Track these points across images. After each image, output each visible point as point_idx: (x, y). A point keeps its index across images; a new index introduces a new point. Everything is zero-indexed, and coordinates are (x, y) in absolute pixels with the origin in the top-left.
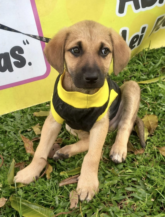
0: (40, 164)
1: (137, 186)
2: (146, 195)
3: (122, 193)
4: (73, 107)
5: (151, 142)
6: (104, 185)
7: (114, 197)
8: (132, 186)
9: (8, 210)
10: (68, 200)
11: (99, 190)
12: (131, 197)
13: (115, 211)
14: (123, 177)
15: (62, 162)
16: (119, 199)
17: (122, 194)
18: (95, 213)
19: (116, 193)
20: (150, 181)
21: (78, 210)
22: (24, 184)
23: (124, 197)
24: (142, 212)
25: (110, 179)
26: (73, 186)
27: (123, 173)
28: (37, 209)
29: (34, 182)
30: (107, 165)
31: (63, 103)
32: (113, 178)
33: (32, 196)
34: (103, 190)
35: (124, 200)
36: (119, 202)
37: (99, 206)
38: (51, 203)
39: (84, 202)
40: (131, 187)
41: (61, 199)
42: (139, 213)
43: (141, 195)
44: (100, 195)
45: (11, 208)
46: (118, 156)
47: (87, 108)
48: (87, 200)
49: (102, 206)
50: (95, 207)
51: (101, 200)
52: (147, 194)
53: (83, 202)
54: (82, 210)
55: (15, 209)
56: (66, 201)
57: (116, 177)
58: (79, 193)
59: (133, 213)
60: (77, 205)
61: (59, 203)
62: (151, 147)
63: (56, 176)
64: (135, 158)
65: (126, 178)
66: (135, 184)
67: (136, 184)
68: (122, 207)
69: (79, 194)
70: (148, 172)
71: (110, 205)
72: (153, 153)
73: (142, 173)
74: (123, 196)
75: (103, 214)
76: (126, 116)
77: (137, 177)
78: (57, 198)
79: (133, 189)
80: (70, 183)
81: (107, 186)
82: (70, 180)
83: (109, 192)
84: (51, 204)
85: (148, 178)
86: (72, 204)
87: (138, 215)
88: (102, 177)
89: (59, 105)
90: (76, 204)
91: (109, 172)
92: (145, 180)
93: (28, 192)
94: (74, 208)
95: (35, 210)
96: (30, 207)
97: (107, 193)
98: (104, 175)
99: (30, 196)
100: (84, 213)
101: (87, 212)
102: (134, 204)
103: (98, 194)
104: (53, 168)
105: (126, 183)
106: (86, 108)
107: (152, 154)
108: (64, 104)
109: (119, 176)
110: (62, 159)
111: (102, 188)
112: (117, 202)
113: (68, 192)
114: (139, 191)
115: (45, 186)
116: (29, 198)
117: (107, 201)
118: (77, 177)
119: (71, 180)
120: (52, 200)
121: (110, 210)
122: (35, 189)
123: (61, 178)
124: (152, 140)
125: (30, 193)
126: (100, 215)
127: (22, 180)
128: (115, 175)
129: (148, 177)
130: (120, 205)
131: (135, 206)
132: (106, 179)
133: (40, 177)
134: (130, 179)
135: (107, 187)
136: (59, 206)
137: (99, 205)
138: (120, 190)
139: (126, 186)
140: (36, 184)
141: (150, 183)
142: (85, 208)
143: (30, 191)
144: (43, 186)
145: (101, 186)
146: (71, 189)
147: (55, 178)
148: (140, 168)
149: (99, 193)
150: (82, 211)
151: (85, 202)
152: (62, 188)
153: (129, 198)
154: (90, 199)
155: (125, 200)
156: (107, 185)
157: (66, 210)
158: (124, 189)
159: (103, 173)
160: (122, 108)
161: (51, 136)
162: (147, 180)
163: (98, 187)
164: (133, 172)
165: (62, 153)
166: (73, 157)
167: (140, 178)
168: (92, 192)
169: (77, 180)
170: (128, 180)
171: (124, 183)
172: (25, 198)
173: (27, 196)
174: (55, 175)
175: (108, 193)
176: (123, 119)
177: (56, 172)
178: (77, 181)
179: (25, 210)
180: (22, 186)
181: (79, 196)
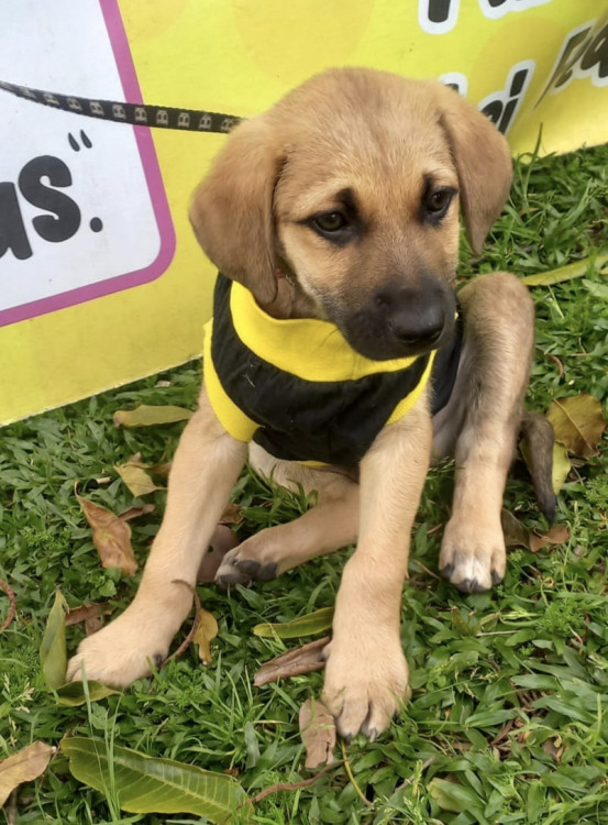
0: (168, 603)
1: (556, 672)
2: (596, 702)
3: (498, 699)
4: (300, 380)
5: (586, 501)
6: (428, 671)
7: (471, 714)
8: (537, 672)
9: (59, 791)
10: (294, 737)
11: (409, 694)
12: (538, 710)
13: (481, 768)
14: (495, 640)
15: (249, 595)
16: (492, 722)
17: (501, 703)
18: (407, 781)
19: (476, 703)
20: (602, 646)
21: (340, 772)
22: (111, 687)
23: (509, 714)
24: (588, 763)
25: (448, 647)
26: (306, 684)
27: (495, 624)
28: (177, 780)
29: (151, 678)
30: (431, 596)
31: (258, 364)
32: (458, 643)
33: (150, 733)
34: (428, 691)
35: (510, 725)
36: (491, 732)
37: (416, 755)
38: (229, 753)
39: (356, 742)
40: (534, 675)
41: (264, 735)
42: (576, 768)
43: (576, 703)
44: (416, 712)
45: (69, 783)
46: (477, 563)
47: (355, 378)
48: (368, 734)
49: (431, 751)
50: (403, 756)
51: (423, 729)
52: (599, 697)
53: (352, 743)
54: (352, 772)
55: (89, 785)
56: (285, 744)
57: (469, 641)
58: (334, 706)
59: (554, 770)
60: (334, 754)
61: (262, 751)
62: (591, 522)
63: (233, 650)
64: (535, 565)
65: (512, 642)
66: (544, 662)
67: (550, 664)
68: (507, 752)
69: (336, 712)
70: (592, 614)
71: (460, 746)
72: (601, 544)
73: (568, 617)
74: (504, 711)
75: (437, 782)
76: (487, 408)
77: (552, 637)
78: (250, 733)
79: (543, 683)
80: (296, 669)
81: (442, 674)
82: (296, 660)
83: (448, 699)
84: (231, 757)
85: (593, 636)
86: (313, 751)
87: (575, 776)
88: (414, 642)
89: (244, 372)
90: (327, 750)
91: (441, 620)
92: (585, 644)
93: (128, 714)
94: (324, 764)
95: (166, 782)
96: (146, 774)
97: (441, 702)
98: (424, 633)
99: (140, 731)
100: (365, 781)
101: (374, 780)
102: (554, 739)
103: (409, 706)
104: (218, 621)
105: (510, 662)
106: (348, 378)
107: (595, 545)
108: (264, 369)
109: (478, 637)
110: (250, 584)
111: (424, 686)
112: (485, 734)
113: (289, 707)
114: (566, 685)
115: (197, 690)
116: (140, 739)
117: (446, 733)
118: (321, 648)
119: (299, 657)
120: (231, 742)
121: (463, 765)
122: (157, 703)
123: (256, 657)
124: (591, 495)
125: (138, 722)
126: (429, 788)
127: (105, 672)
128: (465, 633)
129: (595, 631)
130: (498, 744)
131: (557, 744)
132: (431, 648)
133: (173, 657)
134: (525, 644)
135: (442, 681)
136: (261, 763)
137: (417, 751)
138: (493, 689)
139: (511, 672)
140: (158, 683)
141: (602, 655)
142: (367, 762)
143: (138, 711)
144: (187, 691)
145: (418, 678)
146: (303, 696)
147: (230, 657)
148: (561, 599)
149: (412, 705)
150: (354, 775)
151: (362, 743)
152: (264, 695)
153: (530, 715)
154: (380, 729)
155: (514, 727)
156: (440, 670)
157: (292, 776)
158: (505, 683)
159: (419, 627)
160: (468, 378)
161: (210, 492)
162: (590, 643)
163: (406, 680)
164: (533, 618)
165: (253, 559)
166: (290, 572)
167: (562, 637)
168: (387, 701)
169: (323, 660)
170: (517, 648)
171: (503, 662)
172: (122, 741)
173: (127, 731)
174: (230, 645)
175: (445, 704)
176: (476, 418)
177: (231, 632)
178: (321, 664)
179: (128, 787)
180: (105, 693)
181: (336, 720)
